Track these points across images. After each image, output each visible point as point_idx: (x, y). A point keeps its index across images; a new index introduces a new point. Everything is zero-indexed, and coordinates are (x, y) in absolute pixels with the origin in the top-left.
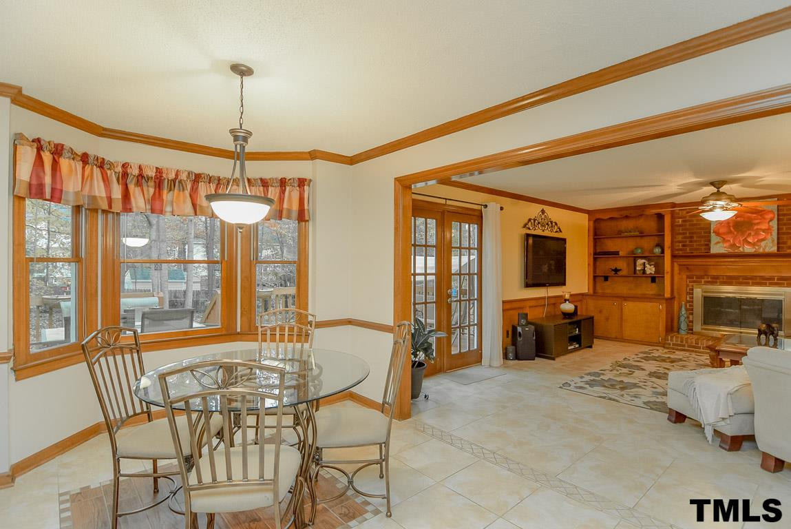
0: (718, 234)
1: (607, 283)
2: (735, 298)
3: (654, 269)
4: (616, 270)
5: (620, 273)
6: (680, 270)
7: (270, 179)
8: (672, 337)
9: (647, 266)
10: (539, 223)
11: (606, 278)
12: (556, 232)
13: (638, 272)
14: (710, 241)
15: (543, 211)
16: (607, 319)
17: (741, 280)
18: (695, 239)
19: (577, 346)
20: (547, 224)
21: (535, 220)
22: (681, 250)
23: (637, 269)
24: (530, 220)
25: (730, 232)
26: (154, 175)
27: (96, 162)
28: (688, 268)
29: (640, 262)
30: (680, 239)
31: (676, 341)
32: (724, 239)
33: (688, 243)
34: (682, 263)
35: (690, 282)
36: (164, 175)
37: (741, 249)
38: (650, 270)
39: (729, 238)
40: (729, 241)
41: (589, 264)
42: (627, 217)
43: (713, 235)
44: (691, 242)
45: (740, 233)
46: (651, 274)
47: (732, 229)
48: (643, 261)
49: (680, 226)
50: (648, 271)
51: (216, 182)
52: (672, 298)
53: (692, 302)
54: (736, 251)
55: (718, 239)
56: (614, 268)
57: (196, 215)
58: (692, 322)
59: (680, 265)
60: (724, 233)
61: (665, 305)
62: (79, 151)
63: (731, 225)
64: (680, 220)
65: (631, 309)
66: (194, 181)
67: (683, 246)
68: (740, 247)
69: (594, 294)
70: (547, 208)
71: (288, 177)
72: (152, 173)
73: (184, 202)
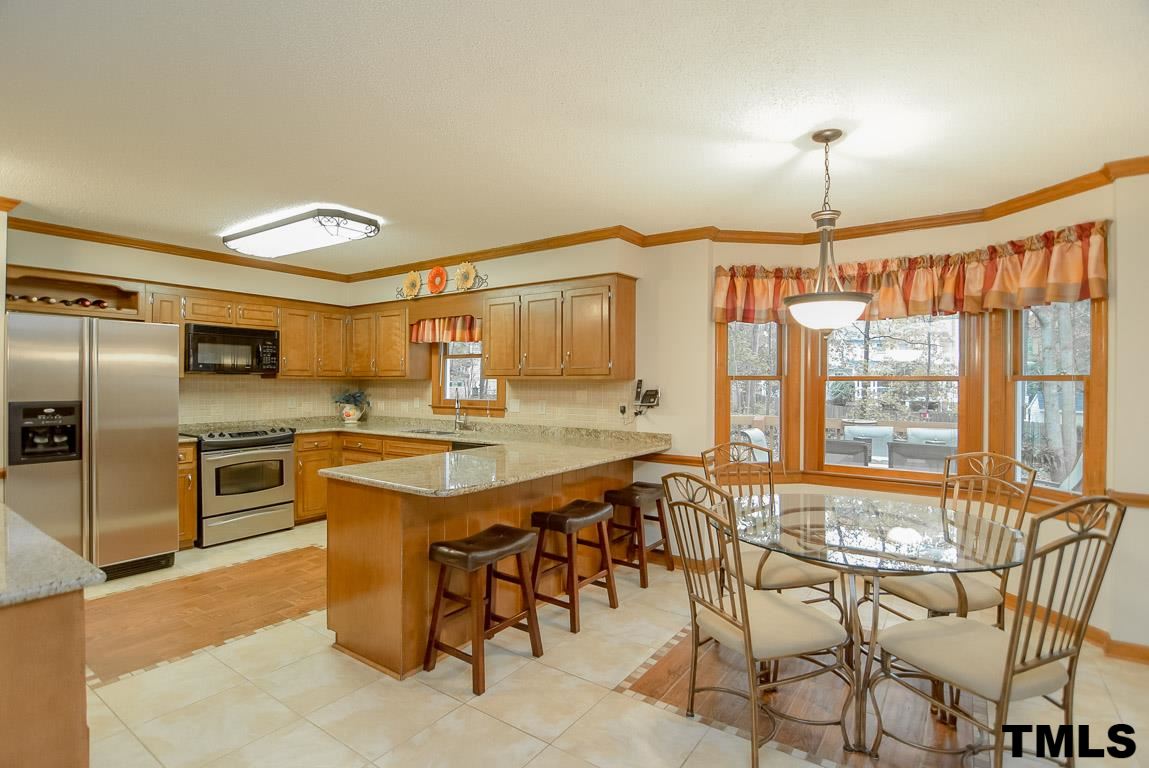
7: (1028, 239)
26: (856, 273)
27: (791, 275)
36: (869, 271)
51: (942, 263)
57: (908, 315)
62: (770, 266)
66: (910, 268)
71: (1056, 229)
72: (853, 272)
73: (894, 299)
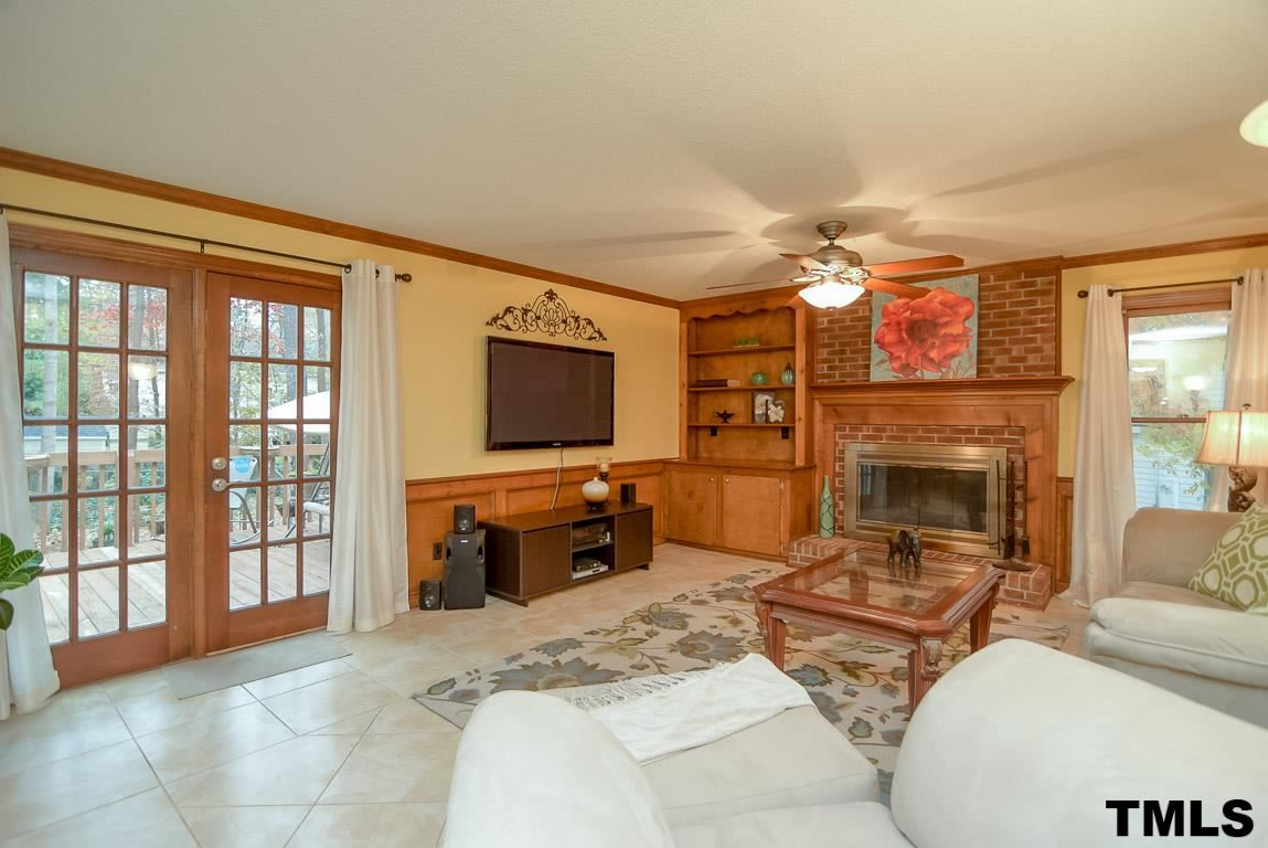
0: (882, 345)
1: (715, 439)
2: (908, 468)
3: (782, 413)
4: (725, 416)
5: (732, 422)
6: (824, 414)
8: (799, 545)
9: (771, 406)
10: (538, 318)
11: (714, 431)
12: (590, 339)
13: (757, 419)
14: (869, 358)
15: (551, 295)
16: (700, 509)
17: (920, 433)
18: (848, 355)
19: (604, 568)
20: (564, 322)
21: (526, 312)
22: (828, 376)
23: (757, 412)
24: (508, 310)
25: (901, 341)
28: (836, 411)
29: (761, 399)
30: (825, 356)
31: (806, 553)
32: (892, 354)
33: (837, 363)
34: (825, 402)
35: (841, 437)
37: (918, 373)
38: (777, 414)
39: (900, 352)
40: (899, 358)
41: (681, 405)
42: (738, 314)
43: (874, 346)
44: (841, 361)
45: (917, 343)
46: (777, 421)
47: (904, 335)
48: (767, 397)
49: (823, 330)
50: (773, 418)
52: (810, 467)
53: (843, 475)
54: (911, 377)
55: (883, 355)
56: (722, 412)
58: (841, 513)
59: (824, 405)
60: (891, 344)
61: (789, 482)
63: (904, 326)
64: (826, 320)
65: (737, 487)
67: (830, 368)
68: (916, 370)
69: (693, 459)
70: (561, 290)
